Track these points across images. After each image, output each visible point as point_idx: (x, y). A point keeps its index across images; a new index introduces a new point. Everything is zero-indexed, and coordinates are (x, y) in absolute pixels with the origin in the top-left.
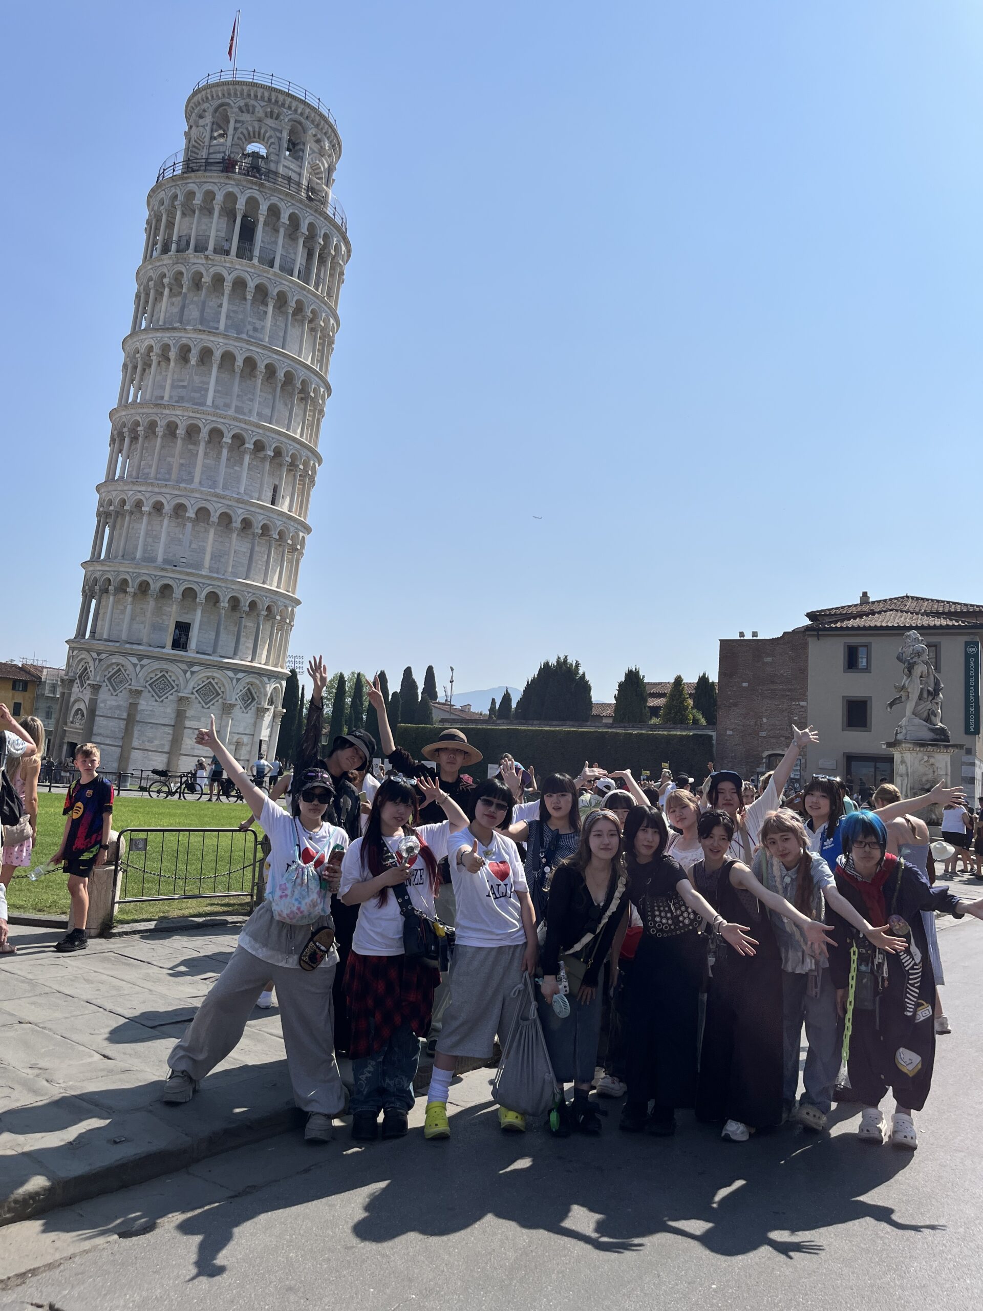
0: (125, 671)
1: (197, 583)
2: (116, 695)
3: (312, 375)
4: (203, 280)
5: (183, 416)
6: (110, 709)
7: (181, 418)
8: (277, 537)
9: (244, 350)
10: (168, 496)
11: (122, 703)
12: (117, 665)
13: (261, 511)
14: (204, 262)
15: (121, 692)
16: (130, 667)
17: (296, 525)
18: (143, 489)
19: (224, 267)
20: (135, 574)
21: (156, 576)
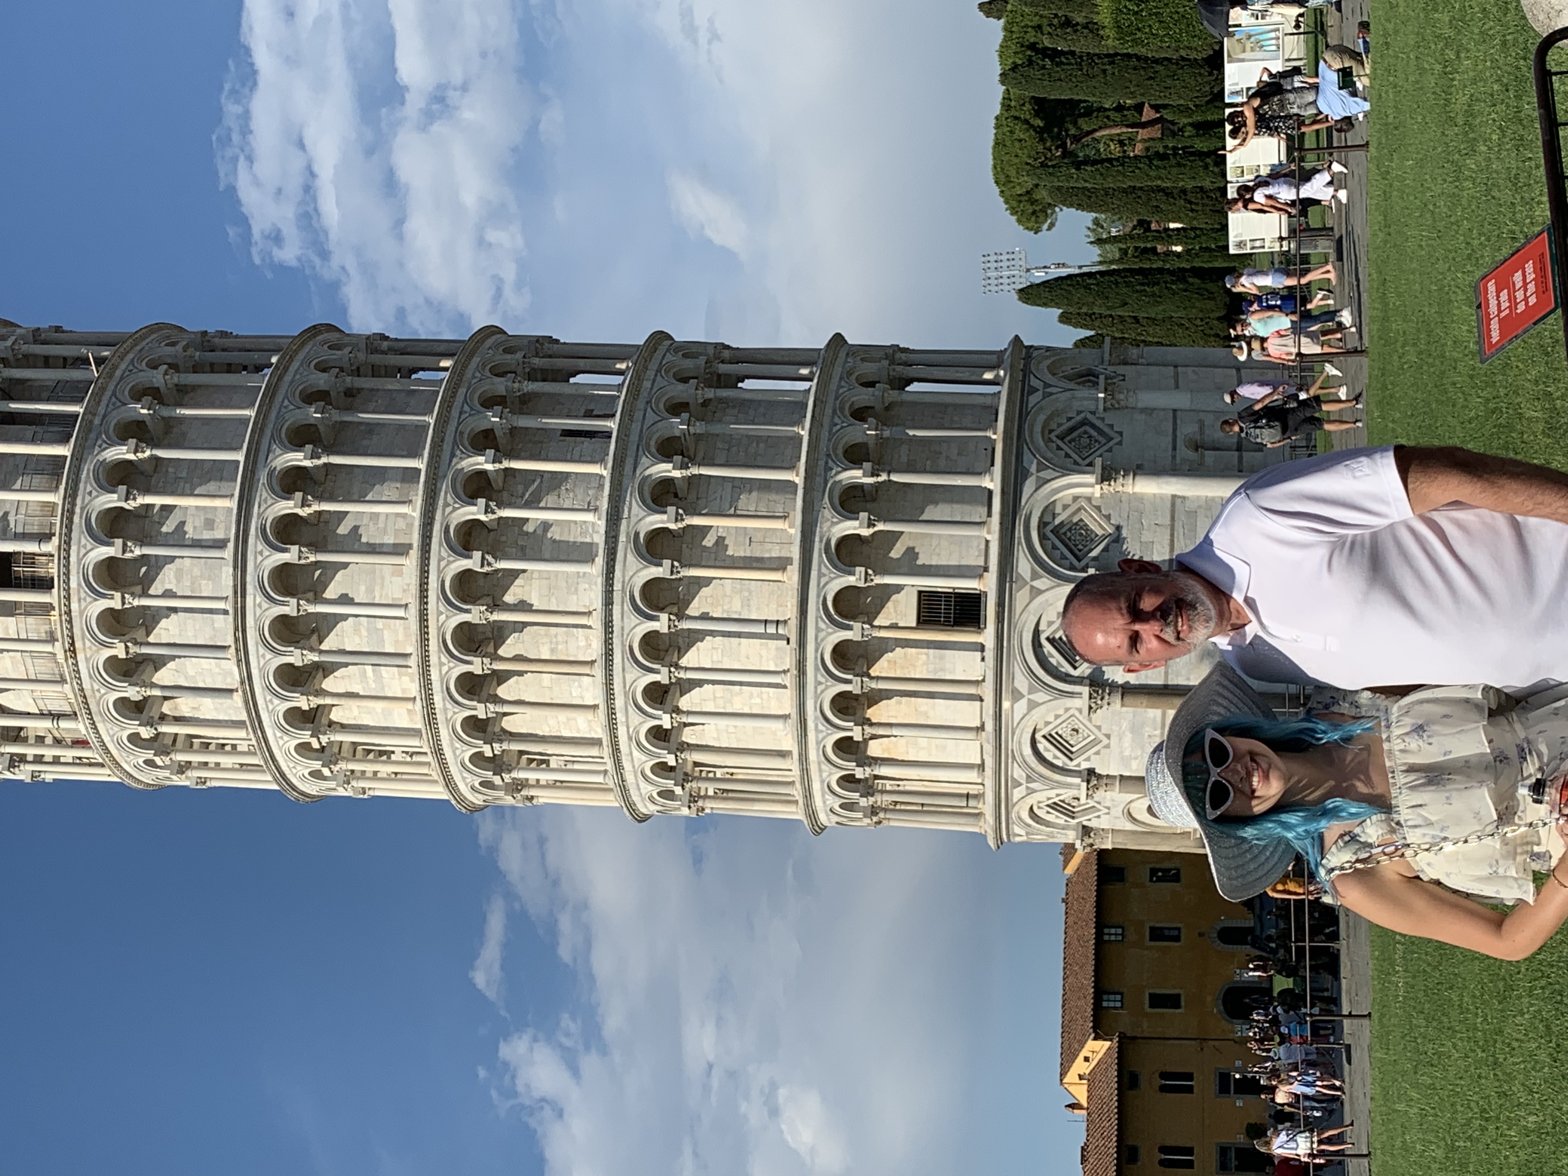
0: (1047, 723)
1: (820, 588)
2: (1108, 736)
3: (288, 378)
4: (122, 655)
5: (441, 664)
7: (445, 669)
8: (685, 416)
9: (260, 547)
10: (629, 678)
11: (1124, 725)
13: (629, 461)
14: (80, 657)
16: (1036, 713)
17: (651, 374)
18: (622, 732)
19: (81, 613)
20: (821, 727)
21: (820, 683)
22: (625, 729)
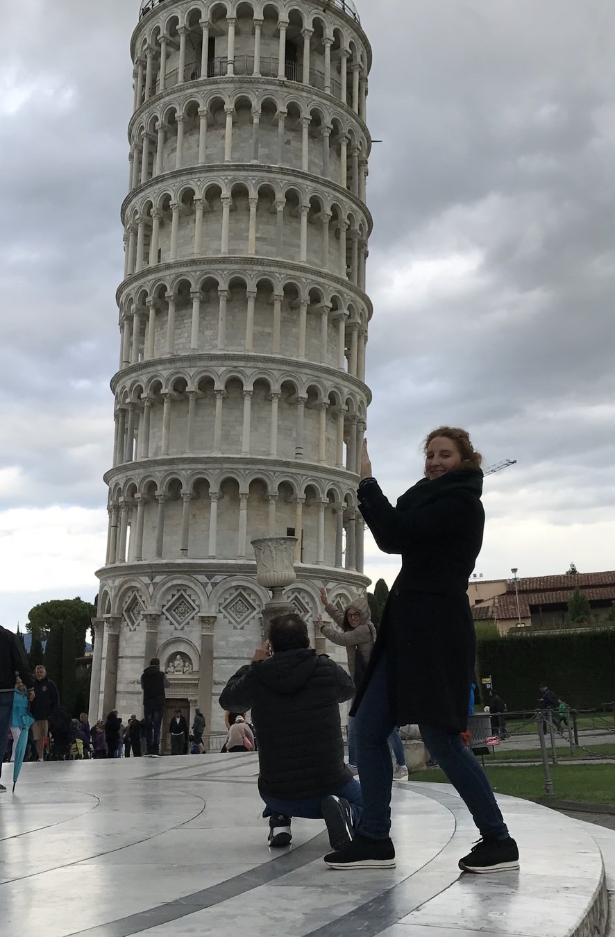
0: (249, 595)
2: (242, 628)
6: (233, 648)
7: (278, 275)
10: (275, 372)
11: (250, 638)
12: (237, 589)
15: (248, 623)
18: (242, 363)
20: (247, 471)
21: (275, 473)
22: (243, 365)
